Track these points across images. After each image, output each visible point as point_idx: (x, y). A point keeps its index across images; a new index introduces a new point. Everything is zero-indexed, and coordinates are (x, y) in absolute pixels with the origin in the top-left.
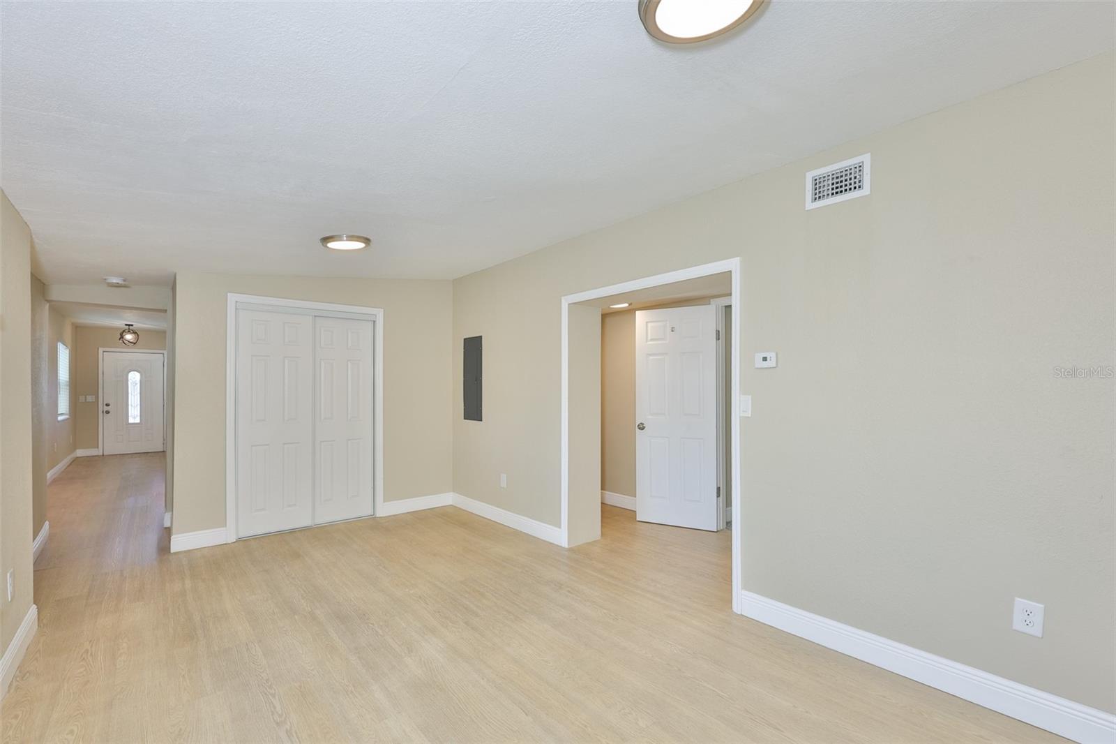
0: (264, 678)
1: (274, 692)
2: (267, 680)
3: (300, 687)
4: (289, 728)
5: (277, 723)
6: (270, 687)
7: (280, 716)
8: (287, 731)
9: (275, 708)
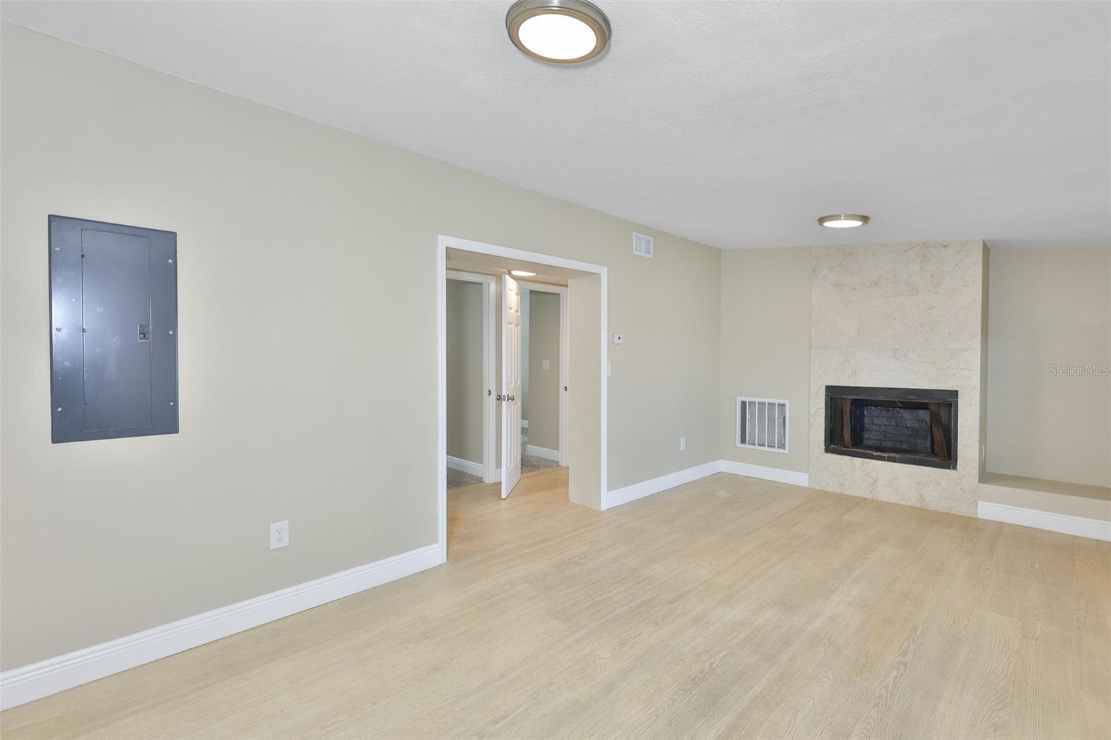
0: (877, 710)
1: (883, 690)
2: (876, 705)
3: (857, 675)
4: (901, 657)
5: (906, 666)
6: (881, 696)
7: (898, 669)
8: (904, 656)
9: (896, 678)
